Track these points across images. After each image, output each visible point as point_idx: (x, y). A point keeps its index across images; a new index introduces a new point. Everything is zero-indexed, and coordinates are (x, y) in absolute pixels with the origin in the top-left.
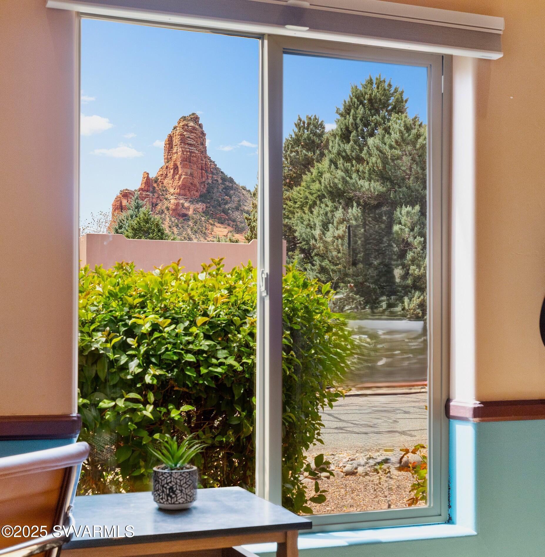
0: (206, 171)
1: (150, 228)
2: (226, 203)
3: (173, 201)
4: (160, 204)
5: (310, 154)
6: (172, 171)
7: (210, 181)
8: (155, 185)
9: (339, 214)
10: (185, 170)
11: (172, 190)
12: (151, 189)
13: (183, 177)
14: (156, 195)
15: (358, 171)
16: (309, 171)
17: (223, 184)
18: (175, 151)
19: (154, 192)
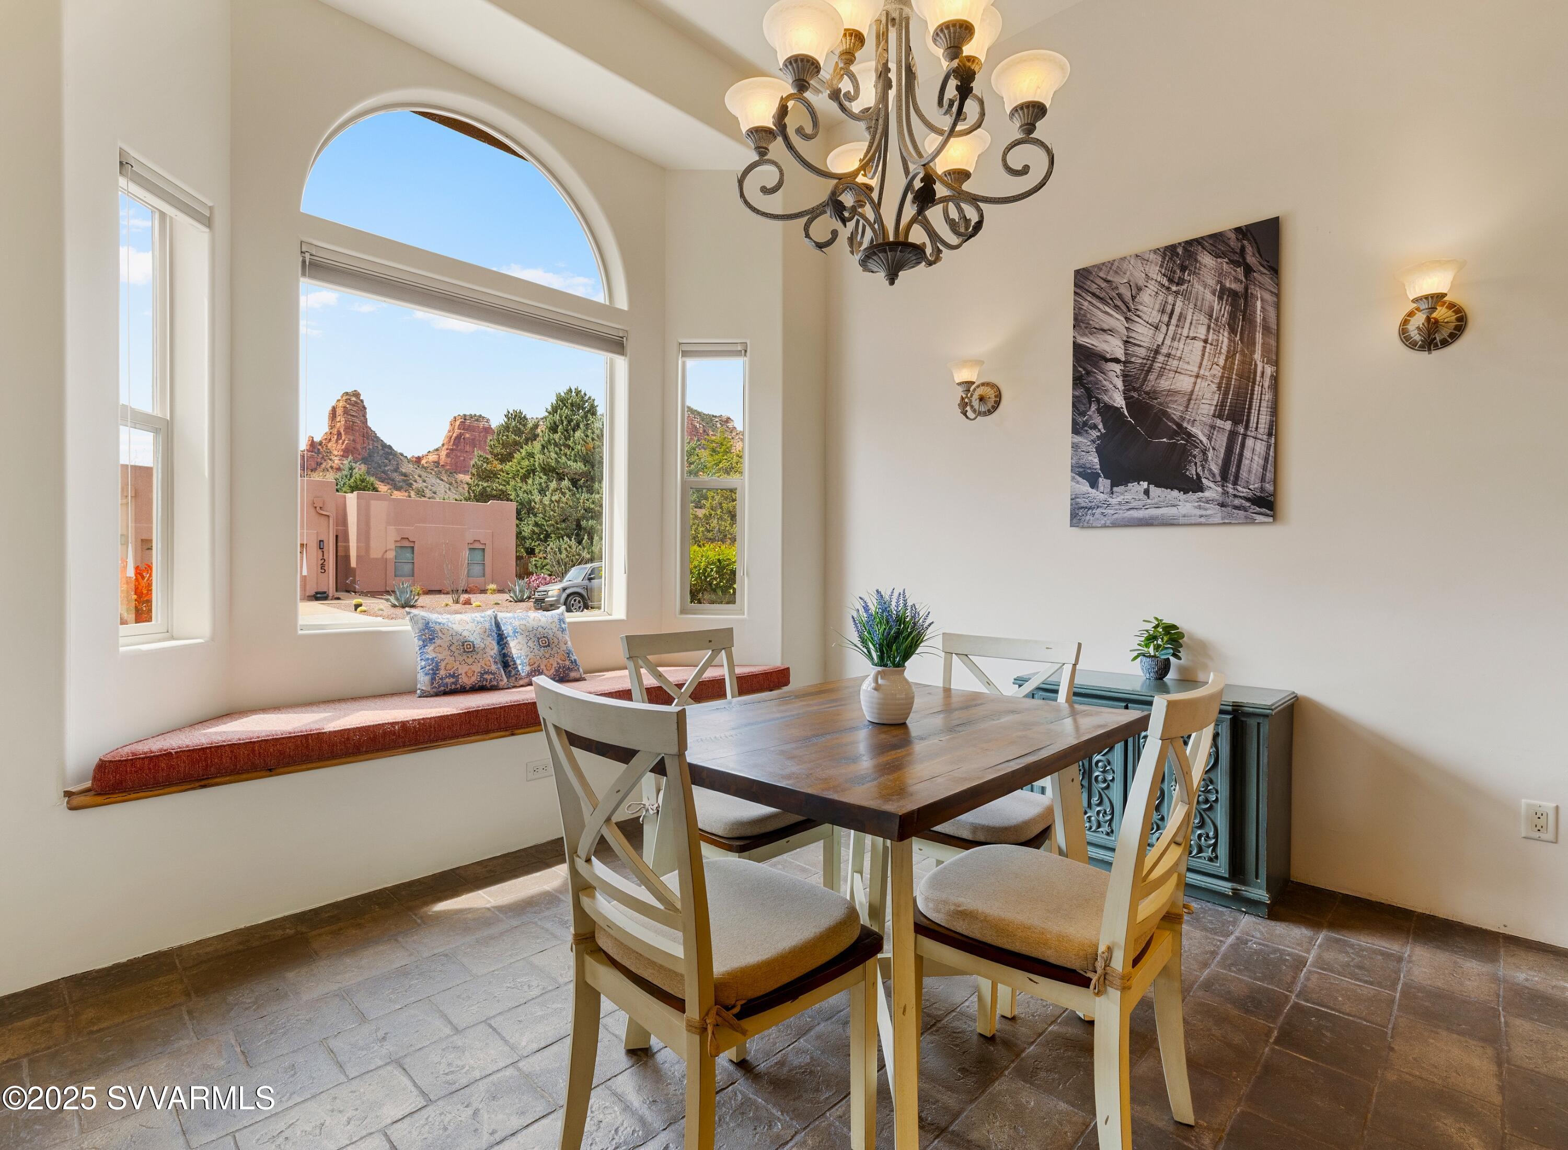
0: (368, 439)
1: (366, 486)
2: (386, 466)
3: (336, 462)
4: (325, 464)
5: (517, 438)
6: (336, 437)
7: (371, 447)
8: (320, 447)
9: (553, 485)
10: (349, 436)
11: (336, 453)
12: (316, 451)
13: (346, 442)
14: (321, 456)
15: (566, 455)
16: (519, 451)
17: (383, 450)
18: (338, 420)
19: (319, 452)
